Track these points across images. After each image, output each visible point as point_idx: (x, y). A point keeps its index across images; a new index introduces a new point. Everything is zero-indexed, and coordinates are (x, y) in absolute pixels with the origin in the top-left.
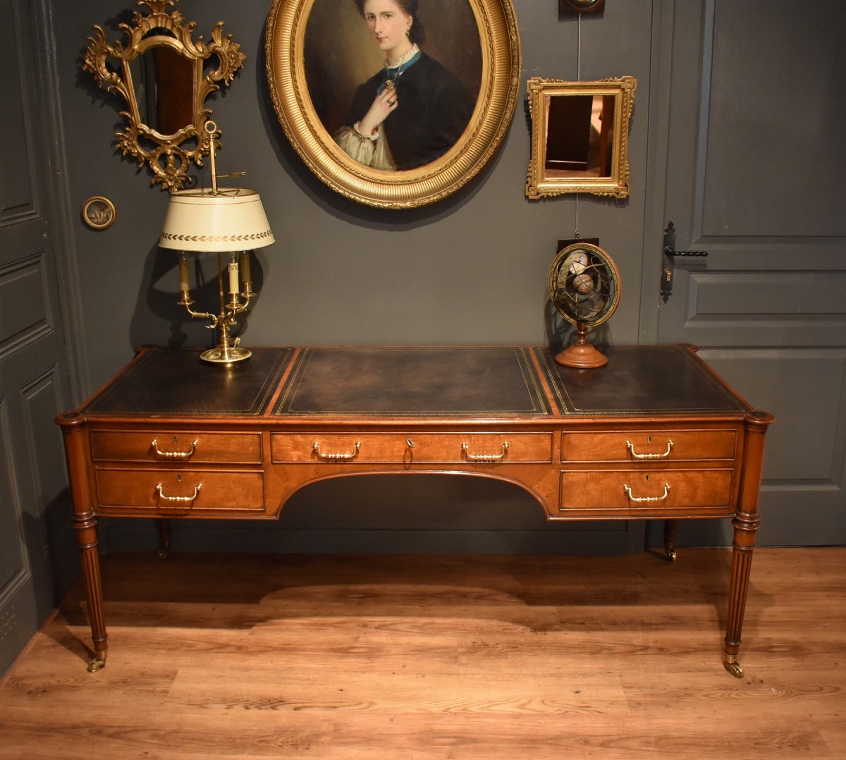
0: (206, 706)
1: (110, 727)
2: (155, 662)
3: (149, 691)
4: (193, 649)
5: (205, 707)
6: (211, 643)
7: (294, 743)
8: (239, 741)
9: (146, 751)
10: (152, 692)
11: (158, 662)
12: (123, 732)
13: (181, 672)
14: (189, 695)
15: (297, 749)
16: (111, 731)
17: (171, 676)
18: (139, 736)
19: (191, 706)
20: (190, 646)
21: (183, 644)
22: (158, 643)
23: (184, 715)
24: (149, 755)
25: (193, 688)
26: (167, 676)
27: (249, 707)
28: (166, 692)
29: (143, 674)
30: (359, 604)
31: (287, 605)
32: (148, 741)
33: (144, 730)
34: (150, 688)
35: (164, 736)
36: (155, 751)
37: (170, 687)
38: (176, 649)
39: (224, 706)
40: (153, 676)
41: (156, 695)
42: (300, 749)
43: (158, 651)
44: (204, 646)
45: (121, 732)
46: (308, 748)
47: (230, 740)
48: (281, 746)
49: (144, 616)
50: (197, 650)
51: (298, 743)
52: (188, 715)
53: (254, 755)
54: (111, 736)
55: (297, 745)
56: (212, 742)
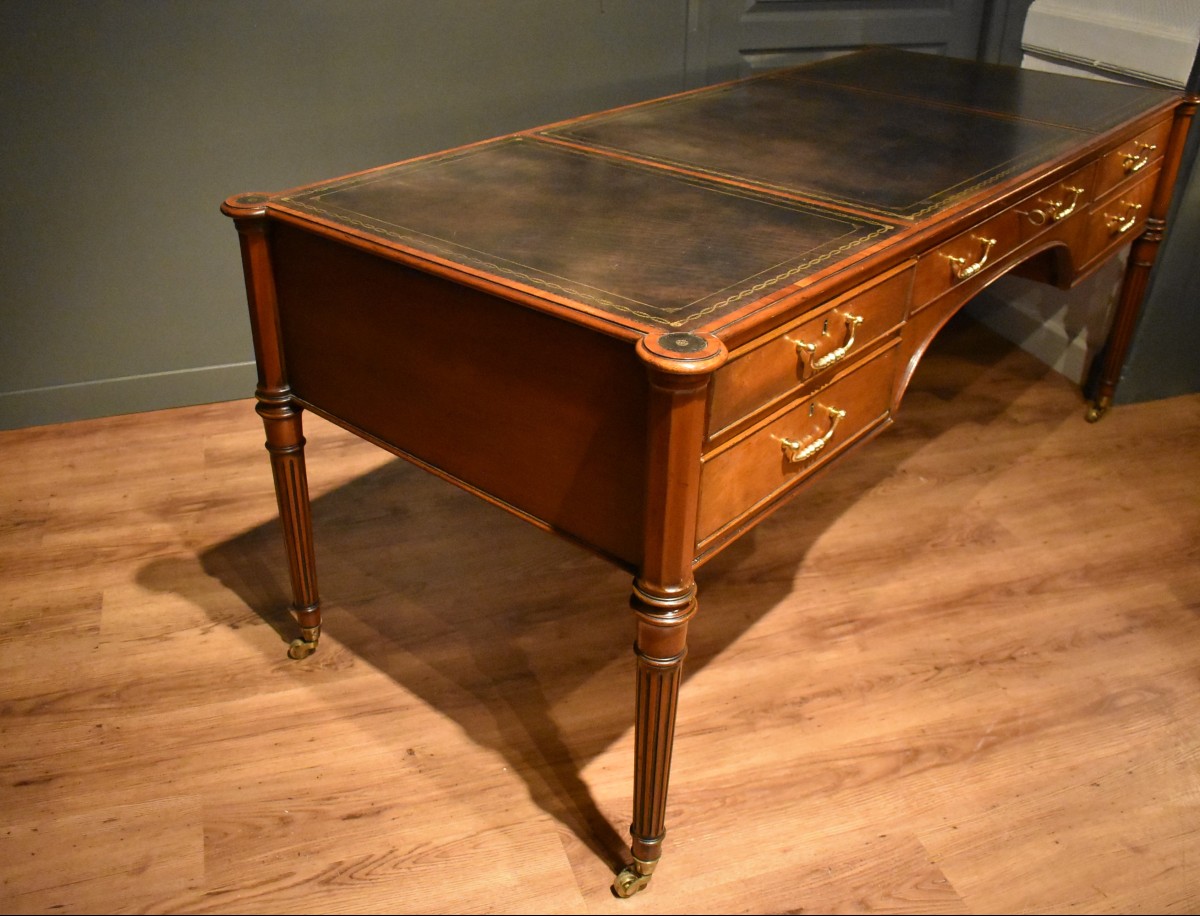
0: (169, 636)
1: (20, 700)
2: (60, 588)
3: (65, 633)
4: (113, 558)
5: (166, 639)
6: (139, 545)
7: (329, 662)
8: (241, 676)
9: (98, 723)
10: (73, 632)
11: (65, 587)
12: (47, 703)
13: (108, 595)
14: (135, 625)
15: (336, 669)
16: (28, 705)
17: (95, 603)
18: (77, 703)
19: (144, 642)
20: (107, 555)
21: (95, 555)
22: (55, 560)
23: (139, 657)
24: (105, 728)
25: (137, 615)
26: (87, 606)
27: (238, 624)
28: (96, 629)
29: (46, 610)
30: (343, 455)
31: (236, 473)
32: (96, 706)
33: (80, 692)
34: (67, 628)
35: (118, 696)
36: (112, 721)
37: (100, 620)
38: (86, 564)
39: (197, 631)
40: (68, 610)
41: (80, 637)
42: (341, 668)
43: (60, 571)
44: (130, 551)
45: (44, 704)
46: (352, 666)
47: (228, 679)
48: (311, 671)
49: (18, 524)
50: (122, 559)
51: (335, 660)
52: (144, 656)
53: (273, 692)
54: (30, 713)
55: (334, 664)
56: (199, 686)
